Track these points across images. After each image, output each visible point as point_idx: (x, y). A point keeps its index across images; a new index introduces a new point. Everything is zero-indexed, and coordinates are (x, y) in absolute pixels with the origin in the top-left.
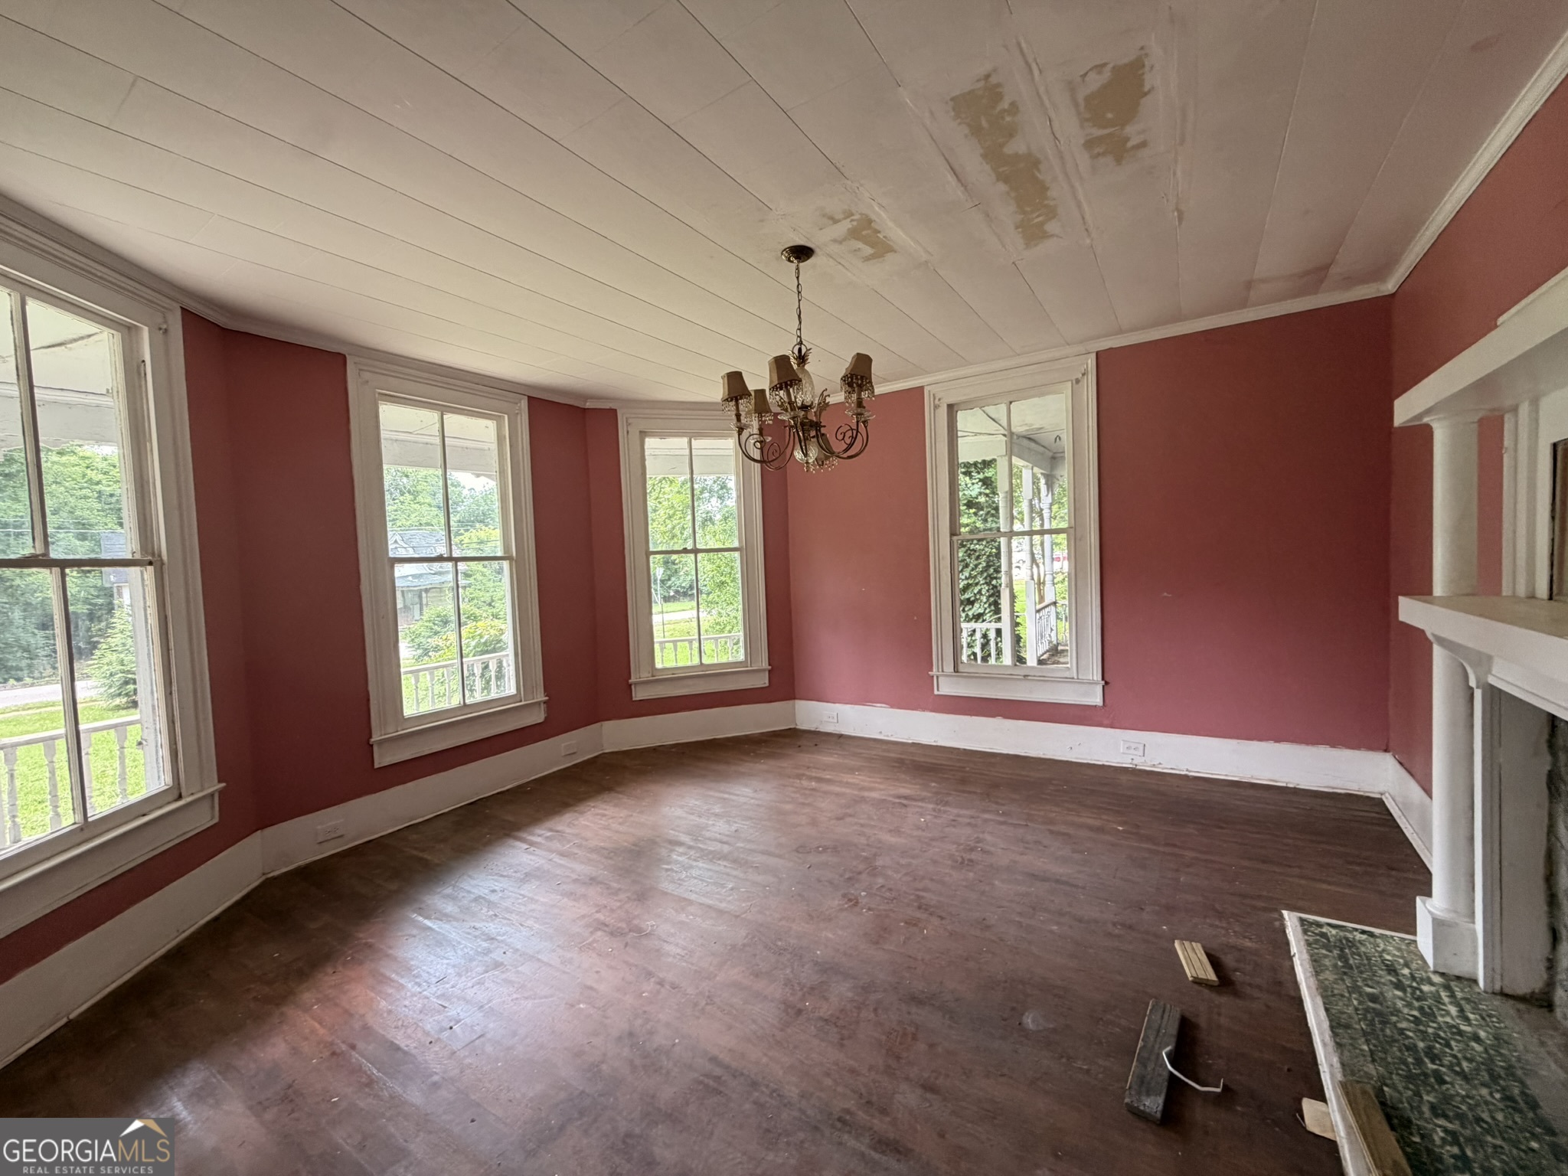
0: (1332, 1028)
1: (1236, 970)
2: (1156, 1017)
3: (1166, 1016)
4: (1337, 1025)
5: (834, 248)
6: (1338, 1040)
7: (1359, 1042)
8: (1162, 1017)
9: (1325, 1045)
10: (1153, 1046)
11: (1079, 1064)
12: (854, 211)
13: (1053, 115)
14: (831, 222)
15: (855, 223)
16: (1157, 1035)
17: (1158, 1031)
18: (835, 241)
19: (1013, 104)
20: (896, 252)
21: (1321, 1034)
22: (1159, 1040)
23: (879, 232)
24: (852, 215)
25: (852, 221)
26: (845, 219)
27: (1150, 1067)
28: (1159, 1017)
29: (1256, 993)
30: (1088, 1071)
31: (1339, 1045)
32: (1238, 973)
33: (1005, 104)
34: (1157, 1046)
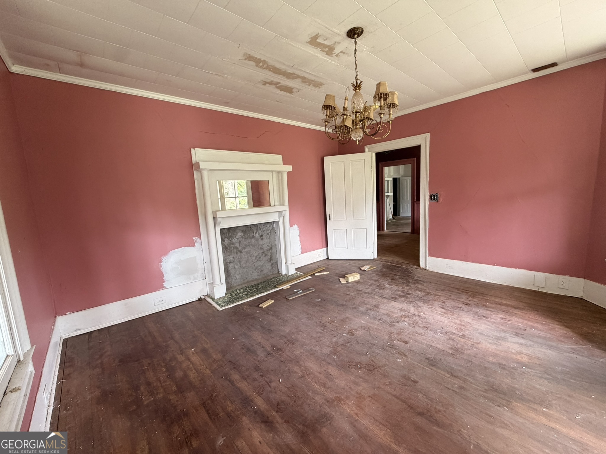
5: (338, 39)
12: (335, 56)
14: (343, 52)
15: (333, 53)
18: (339, 43)
20: (306, 42)
23: (321, 51)
24: (336, 56)
25: (335, 53)
26: (338, 54)
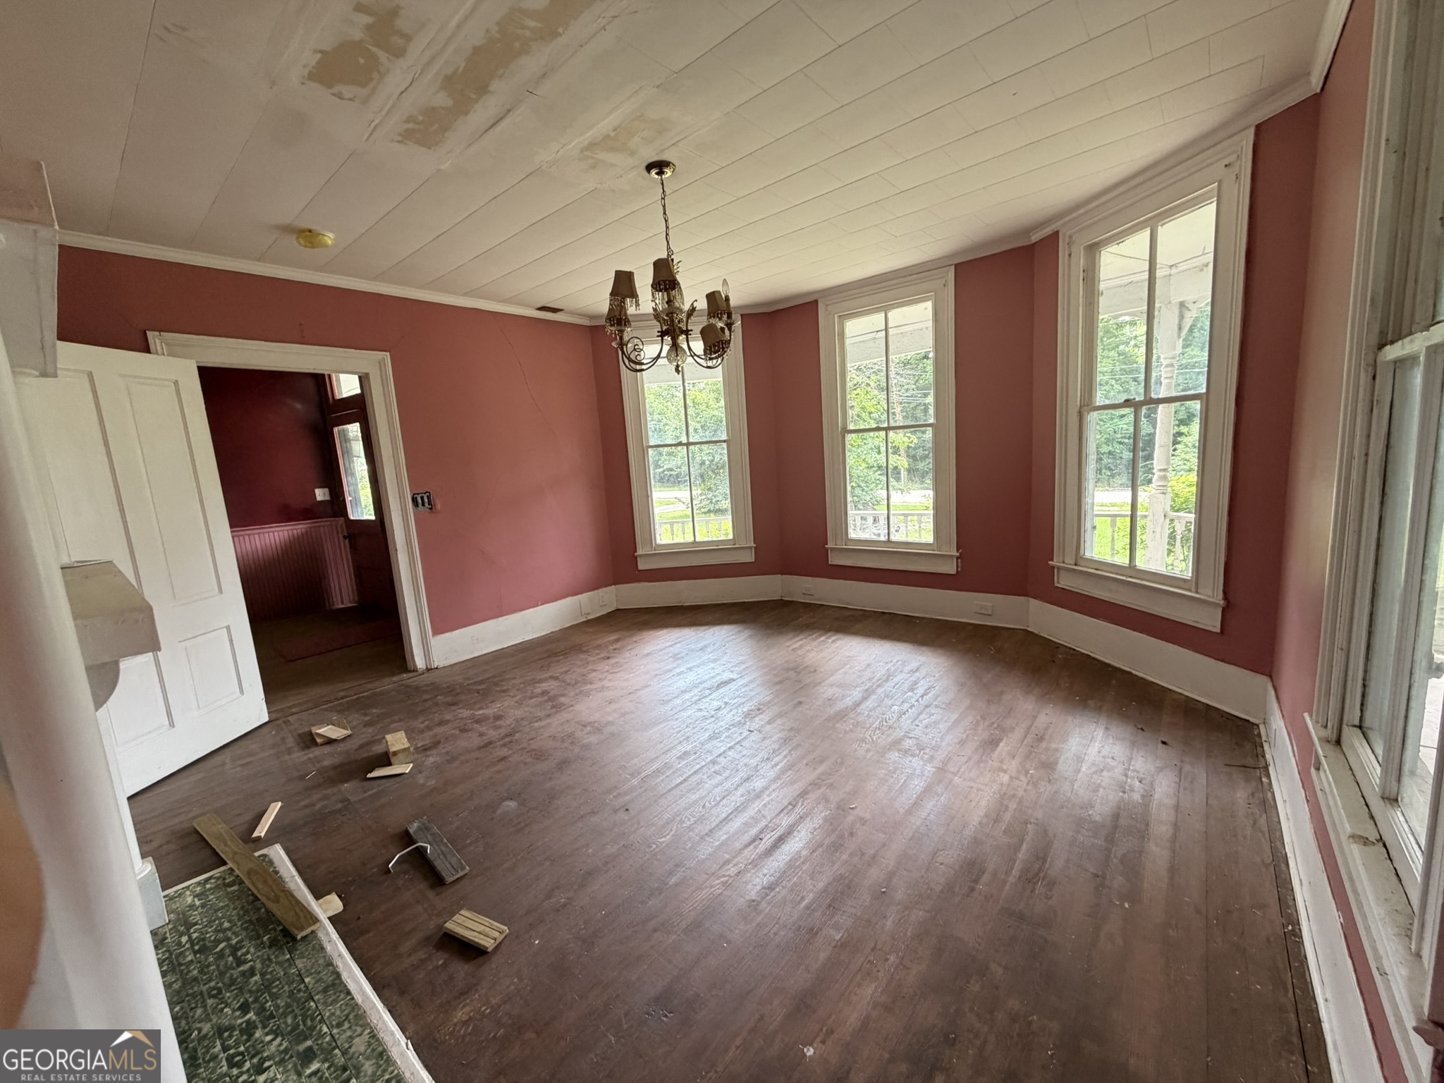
0: (338, 976)
1: (445, 966)
2: (454, 861)
3: (449, 866)
4: (336, 985)
6: (331, 968)
7: (313, 982)
8: (450, 863)
9: (340, 955)
10: (438, 845)
11: (465, 814)
13: (395, 96)
16: (442, 852)
17: (444, 855)
19: (407, 121)
21: (345, 964)
22: (439, 851)
27: (430, 837)
28: (452, 862)
29: (414, 959)
30: (458, 815)
31: (330, 964)
32: (440, 962)
33: (410, 126)
34: (436, 847)
